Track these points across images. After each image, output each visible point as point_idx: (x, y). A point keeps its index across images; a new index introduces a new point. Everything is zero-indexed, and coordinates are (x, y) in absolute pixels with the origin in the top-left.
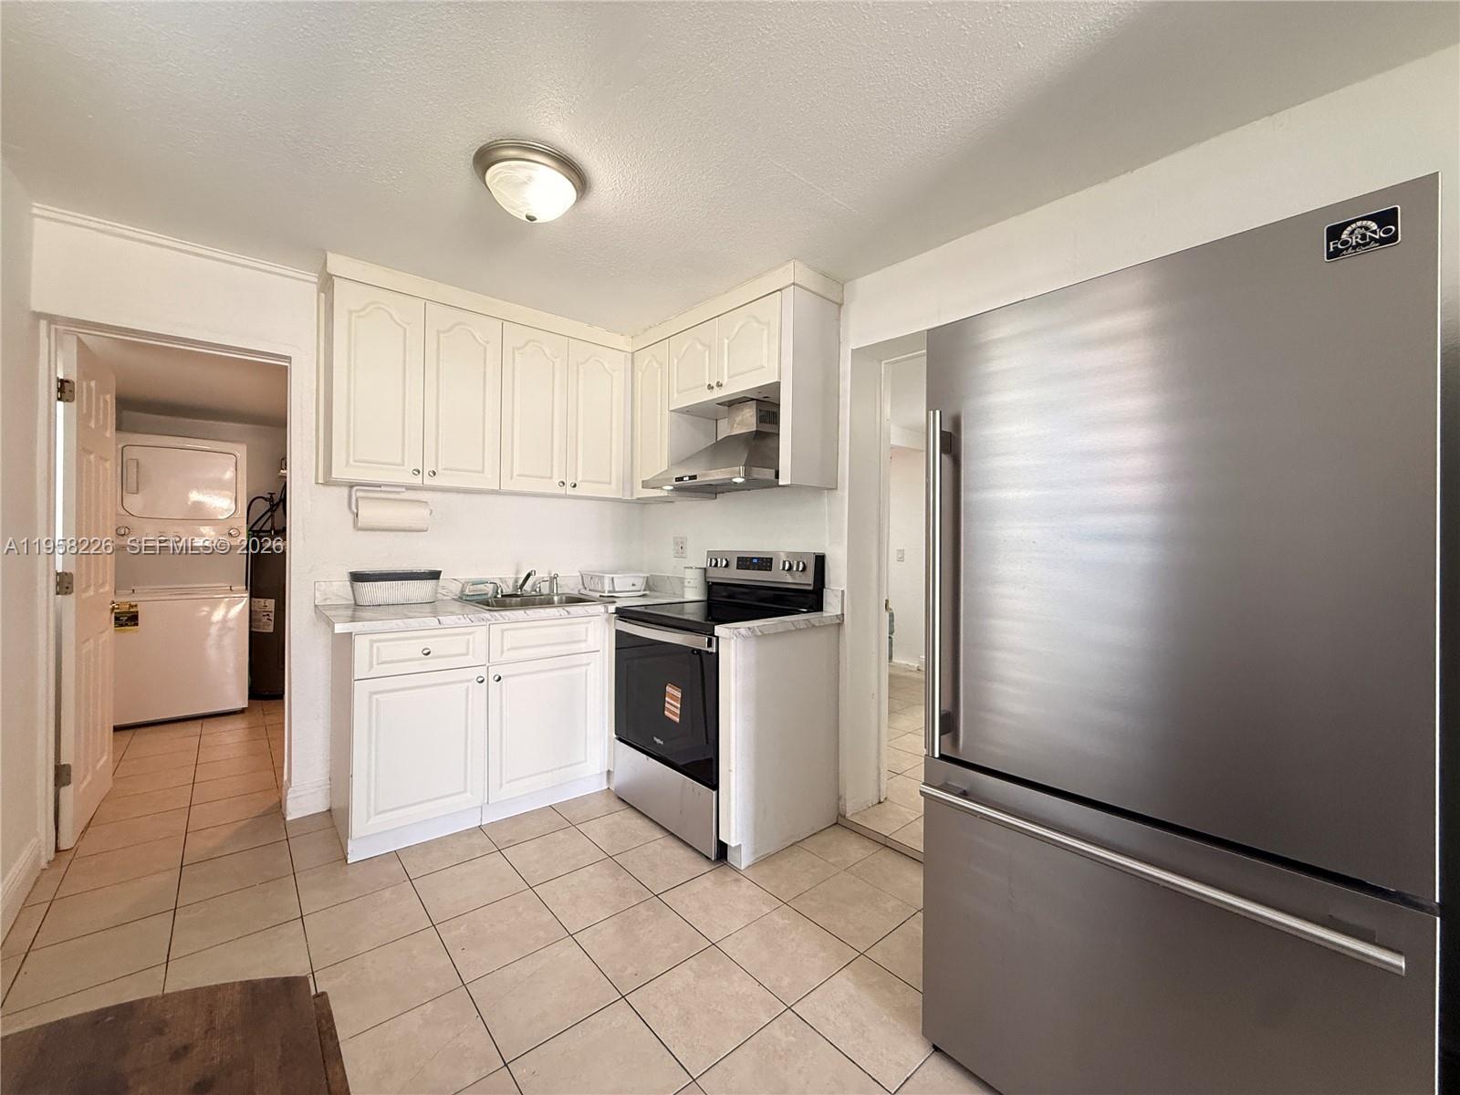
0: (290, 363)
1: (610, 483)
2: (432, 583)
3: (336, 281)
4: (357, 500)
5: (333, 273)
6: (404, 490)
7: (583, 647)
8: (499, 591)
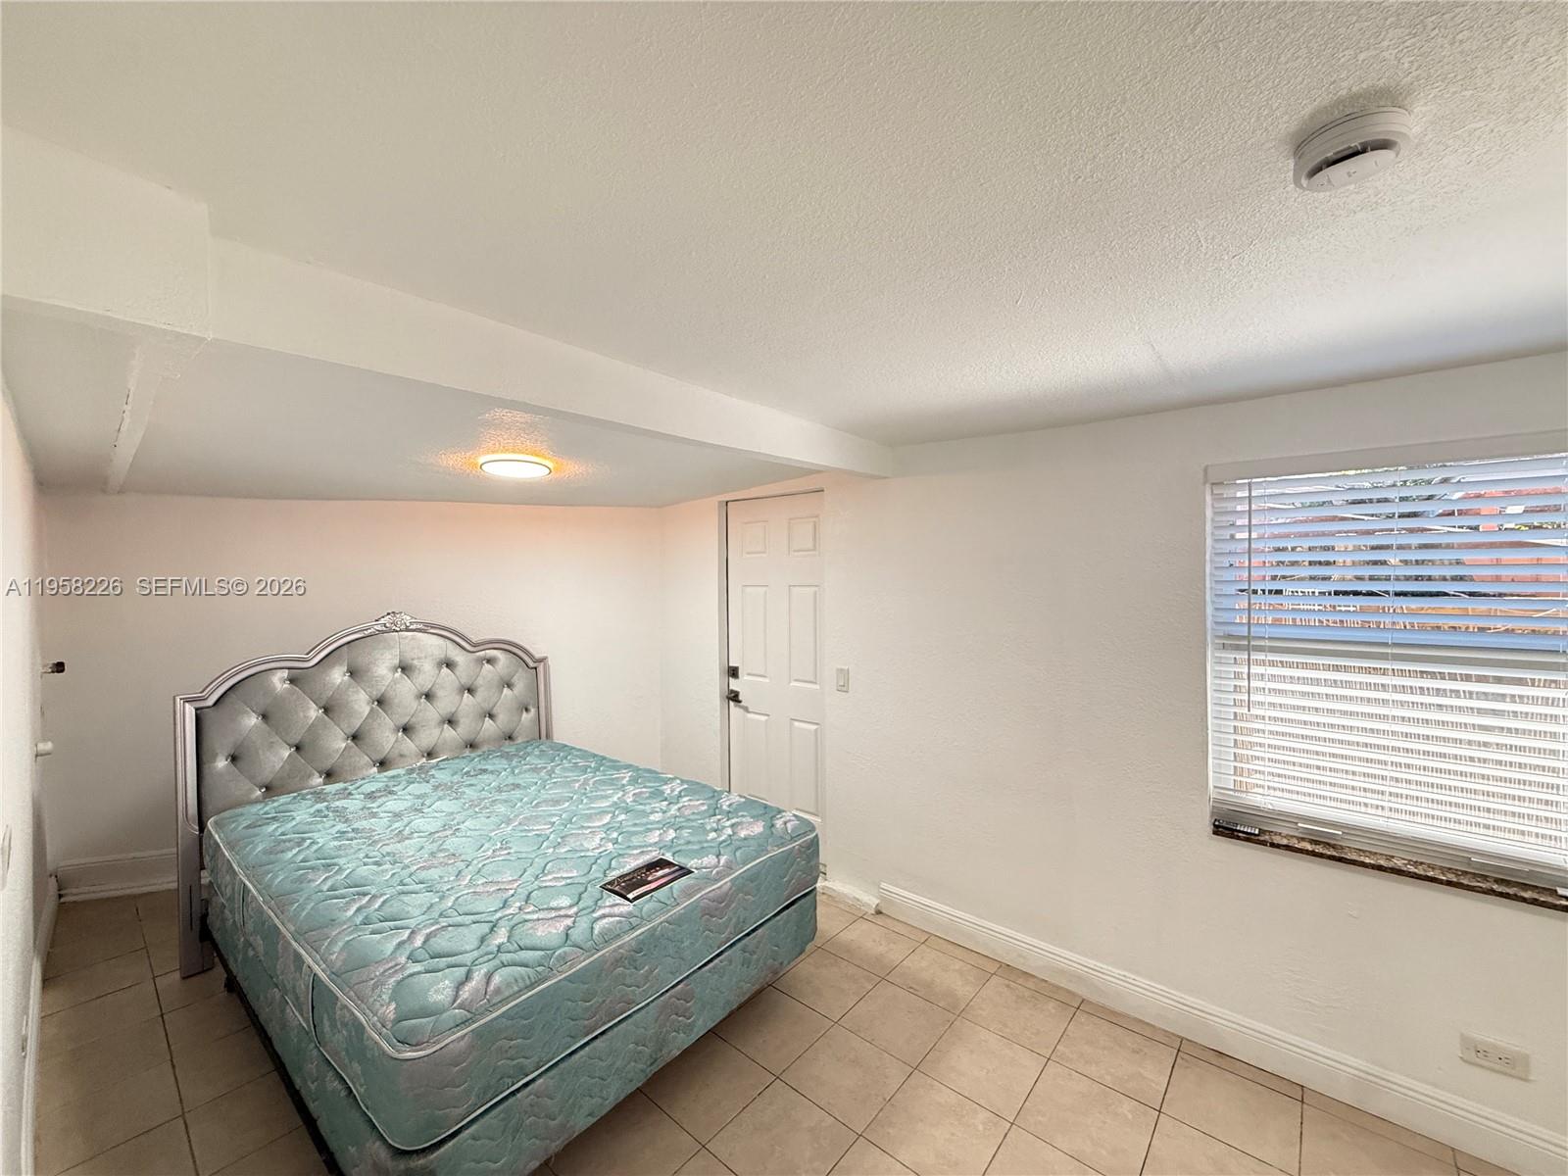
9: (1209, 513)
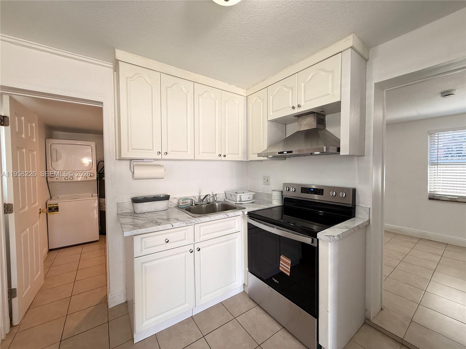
0: (103, 105)
1: (238, 154)
2: (166, 201)
3: (120, 62)
4: (133, 166)
5: (118, 59)
6: (153, 161)
7: (234, 230)
8: (194, 203)
9: (429, 139)
